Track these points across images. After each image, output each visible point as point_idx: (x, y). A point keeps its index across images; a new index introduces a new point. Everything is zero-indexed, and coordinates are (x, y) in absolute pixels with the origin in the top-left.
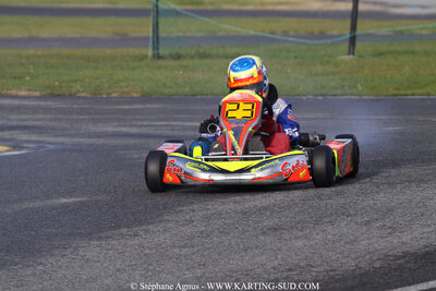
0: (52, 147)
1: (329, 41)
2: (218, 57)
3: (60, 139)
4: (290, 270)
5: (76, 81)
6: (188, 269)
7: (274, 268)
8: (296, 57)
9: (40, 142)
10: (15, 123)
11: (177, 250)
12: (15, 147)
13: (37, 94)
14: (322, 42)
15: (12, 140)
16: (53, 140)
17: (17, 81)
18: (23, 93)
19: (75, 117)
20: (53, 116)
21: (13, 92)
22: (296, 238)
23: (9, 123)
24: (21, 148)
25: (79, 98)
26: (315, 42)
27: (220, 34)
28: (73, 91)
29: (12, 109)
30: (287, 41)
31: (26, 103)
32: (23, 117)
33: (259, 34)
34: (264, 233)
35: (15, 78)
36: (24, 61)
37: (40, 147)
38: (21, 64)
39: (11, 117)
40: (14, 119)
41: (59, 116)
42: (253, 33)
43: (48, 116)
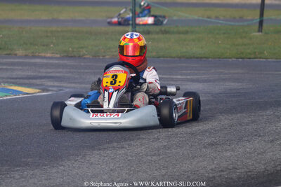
0: (68, 90)
1: (246, 23)
2: (173, 33)
3: (73, 85)
4: (222, 171)
5: (82, 48)
6: (156, 170)
7: (212, 170)
8: (224, 33)
9: (60, 87)
10: (44, 75)
11: (149, 158)
12: (44, 90)
13: (58, 56)
14: (241, 24)
15: (42, 85)
16: (69, 85)
17: (44, 48)
18: (49, 55)
19: (82, 71)
20: (68, 70)
21: (43, 54)
22: (226, 150)
23: (40, 75)
24: (48, 91)
25: (85, 58)
26: (237, 24)
27: (175, 18)
28: (82, 53)
29: (42, 66)
30: (219, 23)
31: (51, 61)
32: (49, 70)
33: (201, 18)
34: (205, 147)
35: (44, 45)
36: (49, 34)
37: (60, 90)
38: (47, 36)
39: (41, 70)
40: (43, 72)
41: (72, 70)
42: (196, 17)
43: (64, 70)
